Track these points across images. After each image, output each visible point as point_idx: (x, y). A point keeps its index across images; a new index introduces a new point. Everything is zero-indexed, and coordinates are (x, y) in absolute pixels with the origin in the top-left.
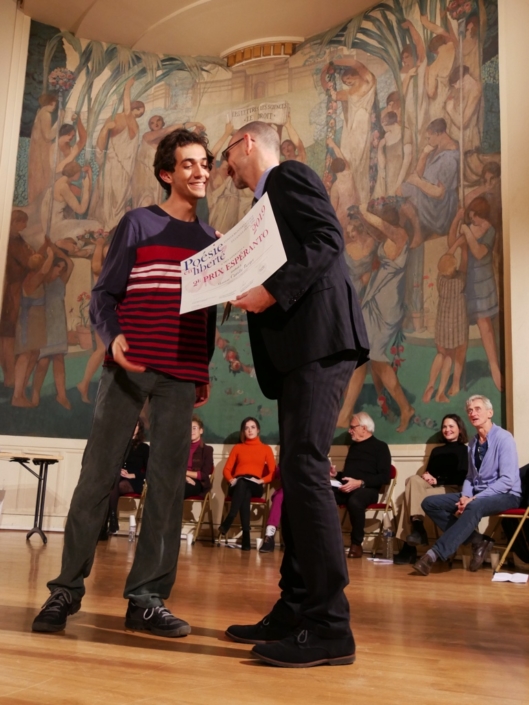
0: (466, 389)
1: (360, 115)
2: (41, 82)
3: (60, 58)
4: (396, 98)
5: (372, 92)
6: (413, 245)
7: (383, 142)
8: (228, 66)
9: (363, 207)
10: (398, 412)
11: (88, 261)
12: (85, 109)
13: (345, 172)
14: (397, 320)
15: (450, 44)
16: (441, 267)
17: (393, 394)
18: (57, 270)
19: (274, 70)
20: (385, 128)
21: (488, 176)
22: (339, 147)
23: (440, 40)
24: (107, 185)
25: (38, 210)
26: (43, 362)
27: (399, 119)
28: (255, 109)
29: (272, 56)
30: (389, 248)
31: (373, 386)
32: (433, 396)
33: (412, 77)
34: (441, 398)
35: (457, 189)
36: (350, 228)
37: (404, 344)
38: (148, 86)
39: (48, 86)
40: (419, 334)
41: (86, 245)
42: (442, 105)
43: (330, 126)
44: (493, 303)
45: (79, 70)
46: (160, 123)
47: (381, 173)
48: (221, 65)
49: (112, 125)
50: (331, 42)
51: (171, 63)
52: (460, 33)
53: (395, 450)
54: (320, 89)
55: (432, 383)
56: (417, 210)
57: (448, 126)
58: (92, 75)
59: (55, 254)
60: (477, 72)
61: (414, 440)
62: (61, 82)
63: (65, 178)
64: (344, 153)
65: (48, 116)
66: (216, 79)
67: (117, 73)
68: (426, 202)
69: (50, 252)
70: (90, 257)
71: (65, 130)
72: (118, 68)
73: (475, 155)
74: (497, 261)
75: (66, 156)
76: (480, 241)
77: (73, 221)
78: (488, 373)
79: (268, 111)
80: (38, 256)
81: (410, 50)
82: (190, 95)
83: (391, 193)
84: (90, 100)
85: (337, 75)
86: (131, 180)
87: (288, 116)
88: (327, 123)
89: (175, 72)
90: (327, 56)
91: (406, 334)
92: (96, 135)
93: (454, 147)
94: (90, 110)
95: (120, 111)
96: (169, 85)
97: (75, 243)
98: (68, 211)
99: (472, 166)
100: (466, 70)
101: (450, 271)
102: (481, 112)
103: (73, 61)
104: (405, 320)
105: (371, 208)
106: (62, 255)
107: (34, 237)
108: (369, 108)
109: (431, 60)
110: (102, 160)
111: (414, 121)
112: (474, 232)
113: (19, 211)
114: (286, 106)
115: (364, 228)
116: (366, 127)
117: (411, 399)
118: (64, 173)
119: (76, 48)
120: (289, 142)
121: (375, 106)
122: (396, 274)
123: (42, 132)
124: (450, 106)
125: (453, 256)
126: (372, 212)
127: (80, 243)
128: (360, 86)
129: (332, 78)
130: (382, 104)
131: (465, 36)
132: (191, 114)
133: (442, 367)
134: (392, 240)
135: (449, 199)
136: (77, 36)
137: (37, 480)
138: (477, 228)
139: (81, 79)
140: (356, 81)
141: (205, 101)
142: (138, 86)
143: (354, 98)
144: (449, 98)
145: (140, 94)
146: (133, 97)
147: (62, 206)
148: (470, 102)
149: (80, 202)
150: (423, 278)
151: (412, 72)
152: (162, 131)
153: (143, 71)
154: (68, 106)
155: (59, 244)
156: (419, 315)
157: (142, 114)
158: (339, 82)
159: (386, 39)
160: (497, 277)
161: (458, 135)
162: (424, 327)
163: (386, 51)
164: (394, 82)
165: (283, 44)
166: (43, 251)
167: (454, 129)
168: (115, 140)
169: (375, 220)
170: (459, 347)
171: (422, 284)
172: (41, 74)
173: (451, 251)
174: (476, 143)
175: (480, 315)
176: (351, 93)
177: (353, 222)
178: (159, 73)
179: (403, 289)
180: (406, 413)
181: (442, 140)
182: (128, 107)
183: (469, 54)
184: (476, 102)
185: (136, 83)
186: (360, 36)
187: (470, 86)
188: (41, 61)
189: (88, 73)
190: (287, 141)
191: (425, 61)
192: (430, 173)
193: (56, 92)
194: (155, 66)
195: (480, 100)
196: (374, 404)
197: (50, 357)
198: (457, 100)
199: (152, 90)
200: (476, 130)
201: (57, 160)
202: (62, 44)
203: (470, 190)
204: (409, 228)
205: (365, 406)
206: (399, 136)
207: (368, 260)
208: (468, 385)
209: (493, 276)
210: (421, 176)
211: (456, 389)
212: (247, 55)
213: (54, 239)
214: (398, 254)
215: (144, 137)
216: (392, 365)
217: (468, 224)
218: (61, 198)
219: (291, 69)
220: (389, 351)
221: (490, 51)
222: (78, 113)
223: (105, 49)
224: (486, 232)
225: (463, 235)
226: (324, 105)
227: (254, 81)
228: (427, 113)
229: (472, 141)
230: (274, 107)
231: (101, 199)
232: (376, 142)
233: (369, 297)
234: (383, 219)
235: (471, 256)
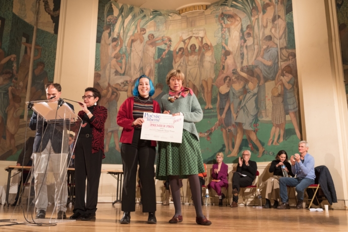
0: (286, 140)
1: (235, 34)
2: (104, 21)
3: (111, 11)
4: (250, 27)
5: (240, 24)
6: (260, 84)
7: (245, 44)
8: (179, 14)
9: (239, 70)
10: (258, 149)
11: (126, 93)
12: (122, 31)
13: (231, 56)
14: (255, 114)
15: (272, 6)
16: (272, 93)
17: (255, 143)
18: (113, 97)
19: (199, 16)
20: (246, 39)
21: (291, 57)
22: (227, 46)
23: (268, 5)
24: (132, 62)
25: (105, 72)
26: (110, 134)
27: (252, 35)
28: (191, 31)
29: (198, 10)
30: (250, 85)
31: (247, 140)
32: (272, 143)
33: (256, 19)
34: (275, 143)
35: (278, 63)
36: (233, 78)
37: (259, 123)
38: (147, 22)
39: (106, 23)
40: (265, 119)
41: (125, 86)
42: (270, 30)
43: (223, 37)
44: (295, 106)
45: (119, 16)
46: (152, 37)
47: (245, 57)
48: (176, 14)
49: (133, 38)
50: (222, 5)
51: (156, 13)
52: (276, 3)
53: (259, 164)
54: (218, 23)
55: (271, 138)
56: (261, 71)
57: (273, 38)
58: (124, 18)
59: (112, 90)
60: (284, 18)
61: (265, 160)
62: (112, 21)
63: (115, 59)
64: (229, 48)
65: (107, 35)
66: (175, 19)
67: (134, 17)
68: (265, 68)
69: (110, 89)
70: (127, 91)
71: (114, 40)
72: (134, 15)
73: (285, 50)
74: (296, 90)
75: (115, 50)
76: (289, 83)
77: (119, 77)
78: (295, 133)
79: (197, 32)
80: (105, 91)
81: (255, 8)
82: (164, 26)
83: (250, 64)
84: (124, 28)
85: (225, 18)
86: (142, 60)
87: (205, 34)
88: (222, 37)
89: (158, 16)
90: (220, 10)
91: (259, 119)
92: (127, 42)
93: (275, 46)
94: (124, 32)
95: (136, 32)
96: (156, 22)
97: (120, 85)
98: (117, 73)
99: (284, 54)
100: (279, 17)
101: (276, 94)
102: (287, 33)
103: (116, 12)
104: (259, 113)
105: (242, 70)
106: (115, 90)
107: (104, 83)
108: (239, 31)
109: (264, 12)
110: (129, 52)
111: (258, 36)
112: (286, 79)
113: (97, 73)
114: (204, 30)
115: (239, 78)
116: (238, 38)
117: (263, 144)
118: (114, 57)
119: (117, 7)
120: (207, 44)
121: (242, 30)
122: (254, 95)
123: (105, 41)
124: (273, 30)
125: (277, 88)
126: (243, 71)
127: (122, 85)
128: (235, 22)
129: (223, 19)
130: (245, 29)
131: (278, 4)
132: (165, 33)
133: (275, 131)
134: (252, 82)
135: (275, 66)
136: (117, 2)
137: (117, 181)
138: (287, 77)
139: (120, 19)
140: (233, 20)
141: (171, 28)
142: (143, 22)
143: (233, 27)
144: (273, 27)
145: (144, 25)
146: (141, 26)
147: (114, 70)
148: (281, 29)
149: (121, 68)
150: (265, 97)
151: (256, 17)
152: (154, 40)
153: (145, 16)
154: (115, 30)
155: (114, 86)
156: (264, 111)
157: (145, 33)
158: (226, 20)
159: (245, 4)
160: (296, 96)
161: (277, 42)
162: (267, 116)
163: (245, 9)
164: (249, 21)
165: (202, 6)
166: (107, 89)
167: (275, 39)
168: (135, 44)
169: (244, 75)
170: (282, 123)
171: (265, 99)
172: (104, 17)
173: (277, 86)
174: (285, 45)
175: (290, 111)
176: (231, 25)
177: (235, 75)
178: (151, 17)
179: (257, 101)
180: (261, 150)
181: (270, 43)
182: (139, 30)
183: (280, 11)
184: (284, 29)
185: (142, 21)
186: (234, 3)
187: (281, 23)
188: (103, 12)
189: (122, 17)
190: (205, 44)
191: (262, 13)
192: (266, 56)
193: (110, 25)
194: (149, 14)
195: (285, 28)
196: (248, 147)
197: (112, 132)
198: (276, 28)
199: (149, 24)
200: (284, 40)
201: (111, 52)
202: (112, 5)
203: (283, 63)
204: (258, 78)
205: (244, 147)
206: (252, 42)
207: (242, 90)
208: (287, 138)
210: (262, 57)
211: (281, 140)
212: (187, 10)
213: (112, 84)
214: (254, 88)
215: (146, 42)
216: (254, 131)
217: (283, 76)
218: (114, 67)
219: (205, 15)
220: (252, 126)
221: (289, 10)
222: (119, 33)
223: (129, 7)
224: (291, 79)
225: (281, 80)
226: (220, 30)
227: (191, 20)
228: (263, 33)
229: (283, 44)
230: (199, 30)
231: (130, 67)
232: (243, 44)
233: (243, 105)
234: (247, 74)
235: (285, 88)
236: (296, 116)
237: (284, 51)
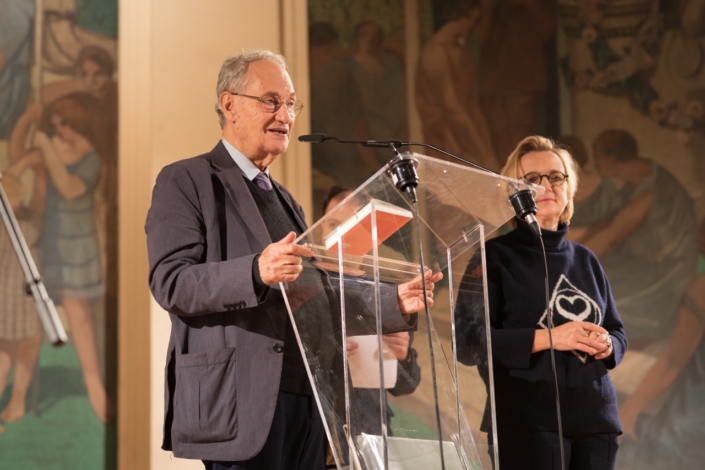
0: (39, 413)
21: (90, 67)
35: (29, 66)
44: (94, 277)
74: (103, 210)
76: (72, 169)
78: (80, 390)
99: (61, 40)
125: (17, 180)
135: (11, 80)
138: (66, 145)
160: (102, 237)
170: (26, 339)
173: (16, 169)
175: (67, 292)
203: (55, 78)
208: (42, 406)
209: (94, 233)
211: (16, 410)
217: (49, 135)
224: (85, 158)
235: (52, 189)
236: (92, 318)
237: (62, 30)
